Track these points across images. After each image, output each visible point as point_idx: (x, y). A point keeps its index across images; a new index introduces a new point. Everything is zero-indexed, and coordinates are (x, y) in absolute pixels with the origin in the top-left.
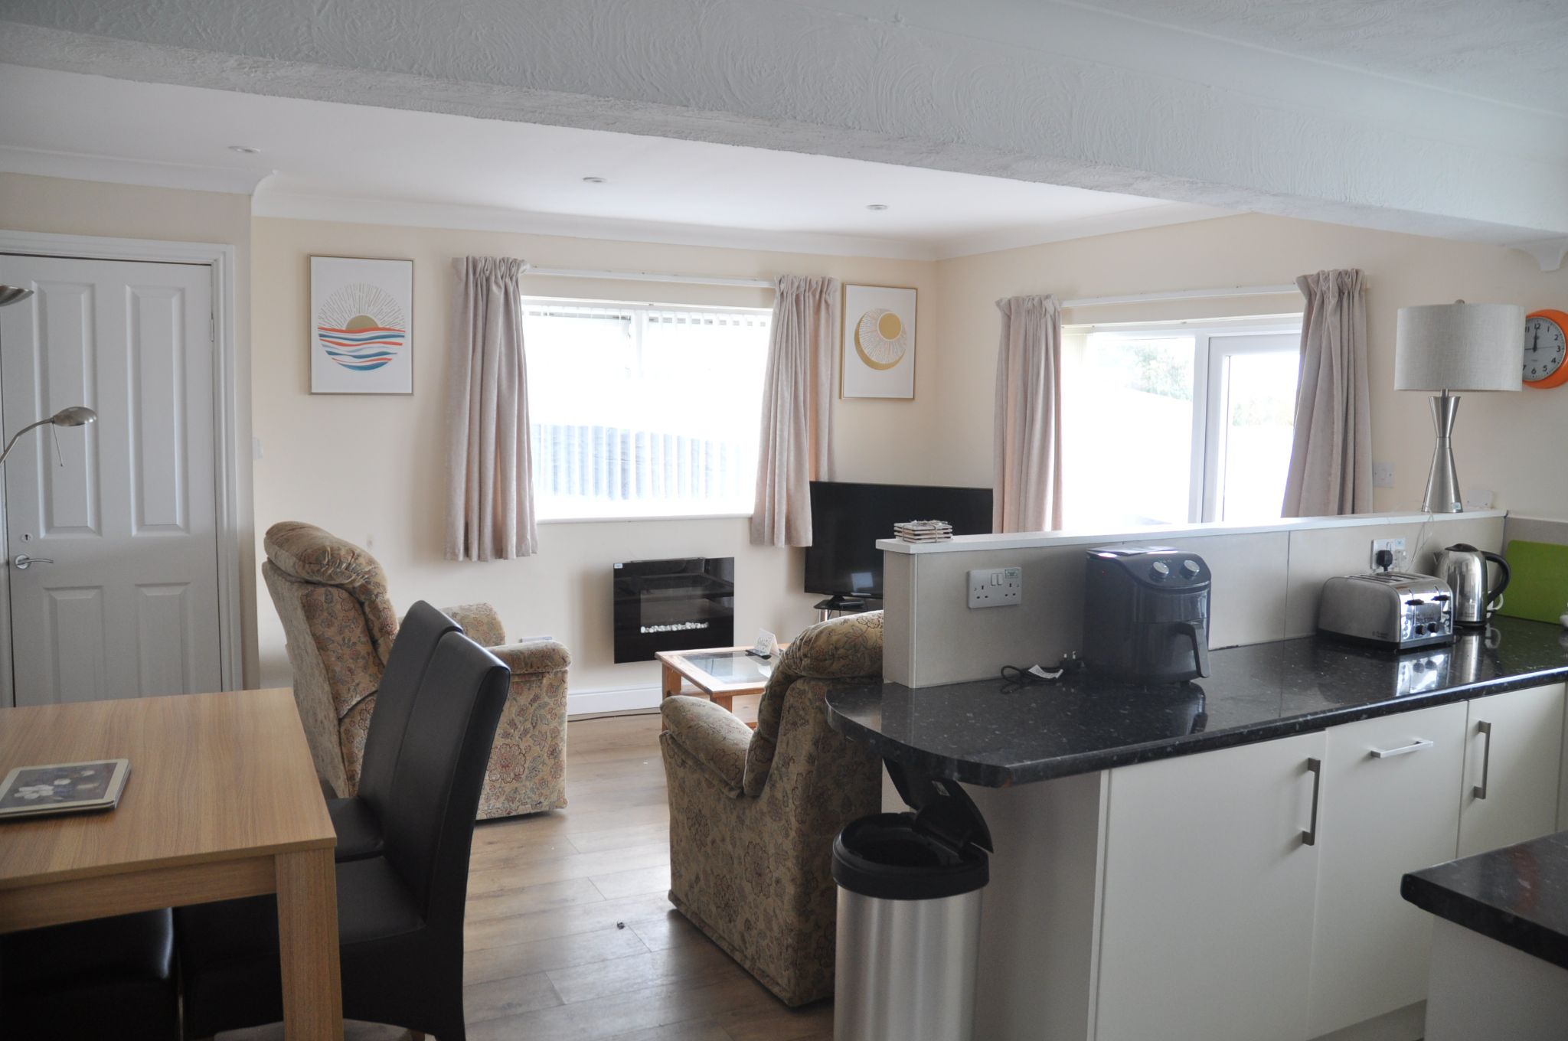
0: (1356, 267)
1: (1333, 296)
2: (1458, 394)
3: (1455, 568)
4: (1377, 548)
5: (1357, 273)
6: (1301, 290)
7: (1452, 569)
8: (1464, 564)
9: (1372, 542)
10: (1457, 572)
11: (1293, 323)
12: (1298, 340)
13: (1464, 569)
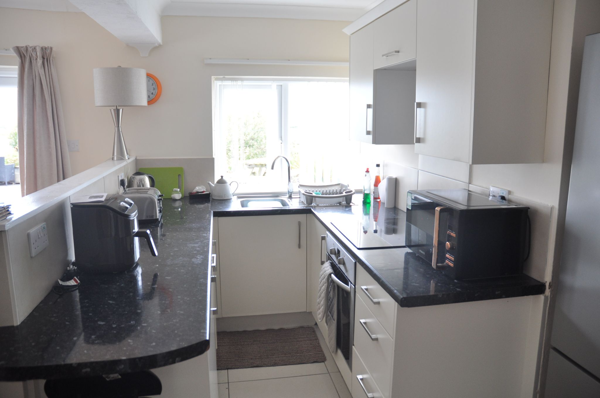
0: (51, 46)
1: (40, 59)
2: (123, 107)
3: (140, 182)
4: (120, 179)
5: (51, 49)
6: (16, 54)
7: (139, 183)
8: (143, 180)
9: (118, 176)
10: (140, 184)
11: (14, 71)
12: (16, 81)
13: (143, 182)
